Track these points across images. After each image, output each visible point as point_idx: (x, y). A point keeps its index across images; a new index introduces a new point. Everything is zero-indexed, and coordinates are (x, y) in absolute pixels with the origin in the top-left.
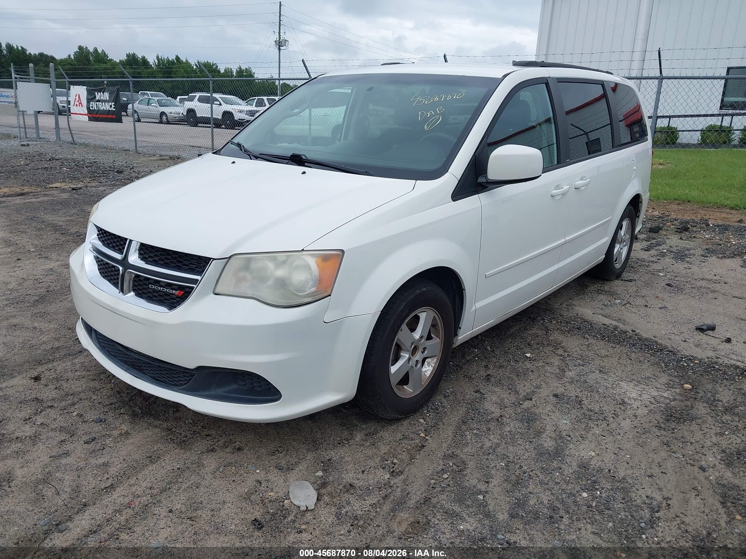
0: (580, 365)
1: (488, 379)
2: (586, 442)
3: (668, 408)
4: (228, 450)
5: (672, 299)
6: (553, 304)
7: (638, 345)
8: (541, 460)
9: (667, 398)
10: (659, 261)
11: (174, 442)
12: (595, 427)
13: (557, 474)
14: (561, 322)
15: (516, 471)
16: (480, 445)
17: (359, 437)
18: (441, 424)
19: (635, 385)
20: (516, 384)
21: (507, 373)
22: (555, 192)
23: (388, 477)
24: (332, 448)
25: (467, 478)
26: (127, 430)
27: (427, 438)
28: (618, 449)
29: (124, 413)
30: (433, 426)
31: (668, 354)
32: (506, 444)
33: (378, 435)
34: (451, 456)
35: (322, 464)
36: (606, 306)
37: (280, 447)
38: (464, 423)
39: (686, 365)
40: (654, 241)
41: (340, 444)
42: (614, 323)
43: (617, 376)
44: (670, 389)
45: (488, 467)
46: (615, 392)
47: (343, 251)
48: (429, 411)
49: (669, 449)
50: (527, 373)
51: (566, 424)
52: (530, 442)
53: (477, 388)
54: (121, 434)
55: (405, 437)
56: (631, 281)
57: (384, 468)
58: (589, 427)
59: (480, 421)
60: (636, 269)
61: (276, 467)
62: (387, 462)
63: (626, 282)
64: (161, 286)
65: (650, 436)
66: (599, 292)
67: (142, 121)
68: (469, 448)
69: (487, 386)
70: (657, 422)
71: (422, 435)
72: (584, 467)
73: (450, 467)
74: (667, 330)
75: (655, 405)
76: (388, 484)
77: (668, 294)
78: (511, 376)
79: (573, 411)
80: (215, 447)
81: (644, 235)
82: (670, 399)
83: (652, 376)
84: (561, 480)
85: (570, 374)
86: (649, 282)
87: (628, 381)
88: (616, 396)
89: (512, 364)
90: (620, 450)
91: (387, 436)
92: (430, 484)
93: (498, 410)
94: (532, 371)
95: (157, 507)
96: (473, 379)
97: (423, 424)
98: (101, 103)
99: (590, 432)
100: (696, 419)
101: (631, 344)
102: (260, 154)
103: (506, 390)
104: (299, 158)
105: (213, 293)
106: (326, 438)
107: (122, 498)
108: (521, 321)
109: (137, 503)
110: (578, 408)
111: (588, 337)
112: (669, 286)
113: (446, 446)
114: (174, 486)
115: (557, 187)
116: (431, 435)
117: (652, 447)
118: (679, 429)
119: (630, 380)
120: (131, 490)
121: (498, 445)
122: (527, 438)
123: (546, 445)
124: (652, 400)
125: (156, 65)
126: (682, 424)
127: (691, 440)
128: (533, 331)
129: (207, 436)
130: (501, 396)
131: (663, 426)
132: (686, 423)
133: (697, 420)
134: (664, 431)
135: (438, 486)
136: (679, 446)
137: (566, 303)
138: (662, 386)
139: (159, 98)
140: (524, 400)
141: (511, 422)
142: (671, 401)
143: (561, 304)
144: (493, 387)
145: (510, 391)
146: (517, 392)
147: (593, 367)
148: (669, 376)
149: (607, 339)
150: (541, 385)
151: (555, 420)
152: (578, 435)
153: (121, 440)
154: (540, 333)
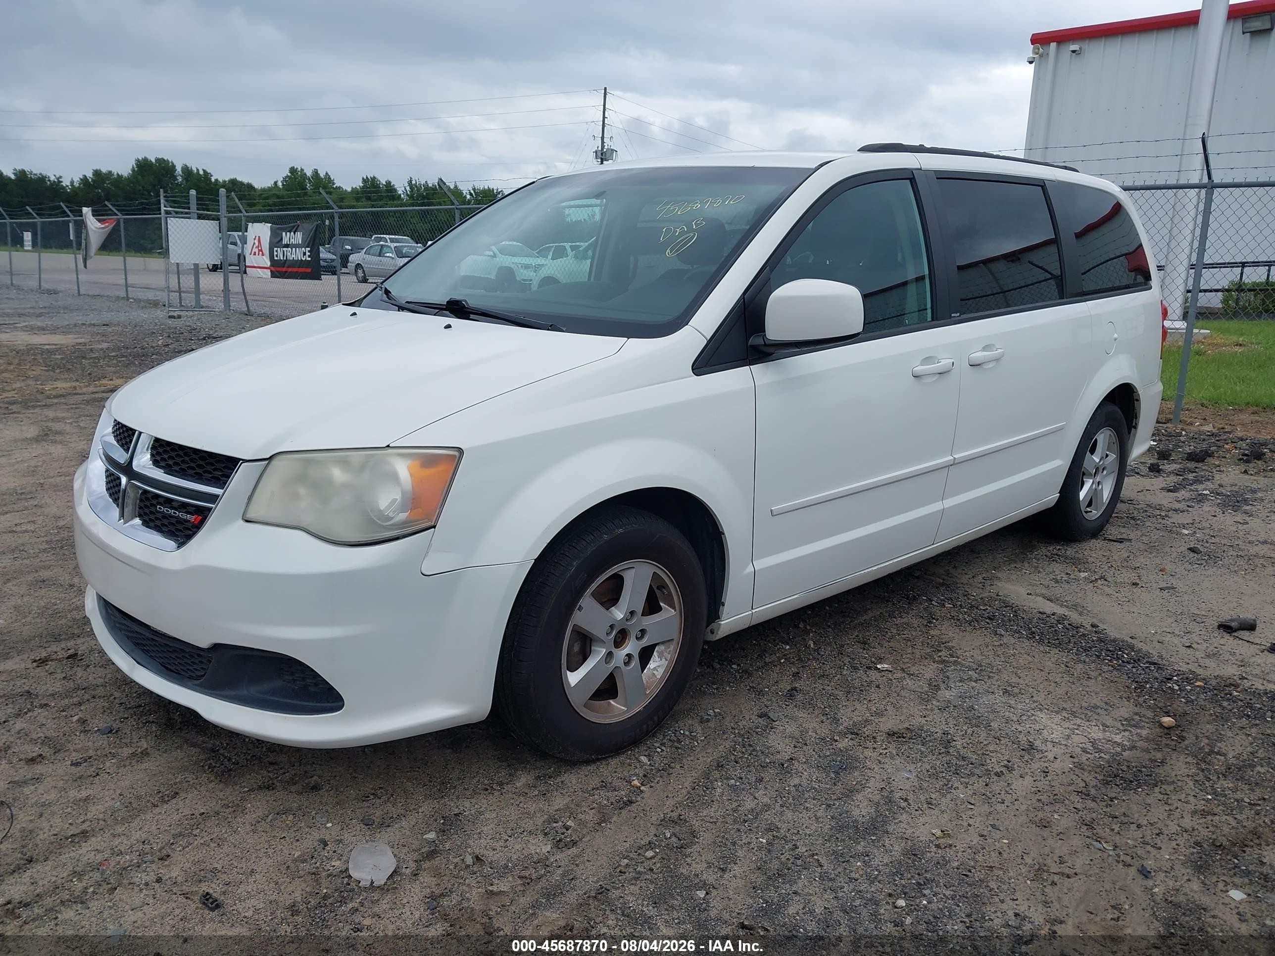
0: (970, 679)
1: (791, 696)
2: (933, 812)
3: (1115, 760)
4: (293, 788)
5: (1191, 575)
6: (959, 576)
7: (1094, 649)
8: (837, 838)
9: (1119, 744)
10: (1190, 509)
11: (212, 771)
12: (961, 787)
13: (859, 864)
14: (961, 605)
15: (782, 854)
16: (734, 805)
17: (523, 779)
18: (678, 767)
19: (1065, 719)
20: (841, 706)
21: (829, 688)
22: (920, 369)
23: (549, 848)
24: (470, 797)
25: (689, 860)
26: (147, 749)
27: (642, 788)
28: (990, 828)
29: (153, 722)
30: (661, 769)
31: (1147, 667)
32: (782, 806)
33: (559, 780)
34: (673, 822)
35: (442, 821)
36: (1057, 582)
37: (381, 788)
38: (719, 766)
39: (1176, 688)
40: (1191, 476)
41: (487, 790)
42: (1060, 611)
43: (1034, 702)
44: (1129, 728)
45: (734, 844)
46: (1020, 729)
47: (460, 450)
48: (663, 744)
49: (1089, 834)
50: (868, 688)
51: (908, 779)
52: (829, 806)
53: (765, 710)
54: (134, 754)
55: (604, 786)
56: (1121, 542)
57: (546, 834)
58: (950, 786)
59: (748, 766)
60: (1138, 522)
61: (362, 821)
62: (555, 825)
63: (1113, 543)
64: (172, 508)
65: (1063, 809)
66: (1052, 558)
67: (370, 281)
68: (713, 809)
69: (785, 706)
70: (1084, 785)
71: (636, 783)
72: (914, 855)
73: (666, 839)
74: (1160, 627)
75: (1089, 756)
76: (543, 862)
77: (1187, 565)
78: (836, 692)
79: (930, 757)
80: (275, 782)
81: (1175, 465)
82: (1124, 745)
83: (1104, 705)
84: (862, 876)
85: (946, 694)
86: (1156, 544)
87: (1052, 711)
88: (1021, 737)
89: (845, 673)
90: (993, 830)
91: (574, 782)
92: (620, 865)
93: (789, 749)
94: (878, 687)
95: (140, 872)
96: (763, 695)
97: (646, 764)
98: (290, 249)
99: (948, 796)
100: (1164, 784)
101: (1081, 647)
102: (407, 302)
103: (817, 717)
104: (458, 305)
105: (243, 519)
106: (467, 779)
107: (93, 853)
108: (888, 601)
109: (113, 864)
110: (940, 754)
111: (1003, 633)
112: (1194, 551)
113: (673, 803)
114: (181, 840)
115: (927, 360)
116: (652, 785)
117: (1058, 828)
118: (1124, 800)
119: (1056, 709)
120: (112, 843)
121: (767, 807)
122: (826, 799)
123: (856, 812)
124: (1089, 746)
125: (407, 195)
126: (1132, 791)
127: (1140, 821)
128: (905, 620)
129: (271, 764)
130: (804, 726)
131: (1093, 792)
132: (1140, 790)
133: (1163, 786)
134: (1093, 800)
135: (631, 870)
136: (1113, 830)
137: (984, 575)
138: (1116, 723)
139: (398, 244)
140: (843, 735)
141: (806, 770)
142: (1124, 750)
143: (973, 577)
144: (795, 709)
145: (824, 718)
146: (836, 720)
147: (994, 685)
148: (1136, 706)
149: (1037, 637)
150: (886, 710)
151: (889, 771)
152: (922, 799)
153: (131, 763)
154: (915, 622)
